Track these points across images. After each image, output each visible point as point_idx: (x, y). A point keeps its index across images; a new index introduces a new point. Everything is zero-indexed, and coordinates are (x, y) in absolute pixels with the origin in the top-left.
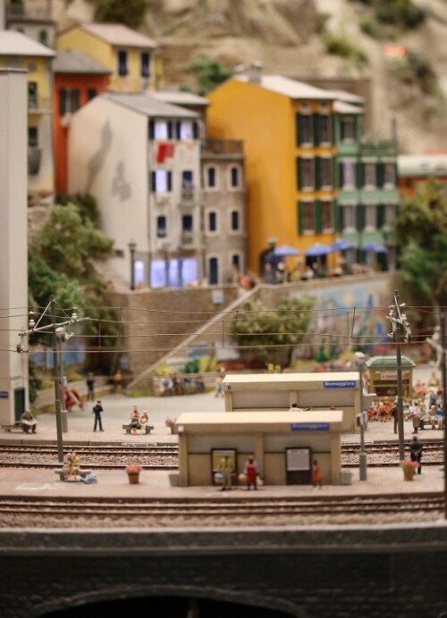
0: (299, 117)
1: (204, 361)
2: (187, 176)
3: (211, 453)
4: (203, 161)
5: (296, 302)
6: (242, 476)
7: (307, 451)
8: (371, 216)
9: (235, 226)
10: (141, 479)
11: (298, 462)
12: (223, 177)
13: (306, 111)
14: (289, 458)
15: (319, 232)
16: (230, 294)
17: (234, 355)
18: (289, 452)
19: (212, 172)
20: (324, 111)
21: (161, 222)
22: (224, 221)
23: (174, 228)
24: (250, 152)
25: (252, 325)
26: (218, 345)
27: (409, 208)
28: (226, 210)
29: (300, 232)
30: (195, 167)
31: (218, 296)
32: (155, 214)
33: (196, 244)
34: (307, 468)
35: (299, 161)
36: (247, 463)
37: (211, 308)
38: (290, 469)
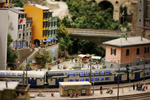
0: (44, 13)
1: (30, 64)
2: (24, 25)
3: (68, 90)
4: (27, 22)
5: (47, 51)
6: (75, 95)
7: (85, 90)
8: (53, 32)
9: (30, 35)
10: (54, 95)
11: (84, 92)
12: (29, 25)
13: (45, 12)
14: (82, 91)
15: (46, 36)
16: (33, 50)
17: (35, 62)
18: (82, 90)
19: (28, 24)
20: (47, 12)
21: (20, 35)
22: (29, 34)
23: (22, 36)
24: (33, 20)
25: (40, 57)
26: (32, 60)
27: (59, 30)
28: (29, 32)
29: (43, 36)
30: (25, 24)
31: (31, 50)
32: (19, 34)
33: (25, 40)
34: (85, 93)
35: (44, 22)
36: (76, 93)
37: (30, 52)
38: (82, 93)
